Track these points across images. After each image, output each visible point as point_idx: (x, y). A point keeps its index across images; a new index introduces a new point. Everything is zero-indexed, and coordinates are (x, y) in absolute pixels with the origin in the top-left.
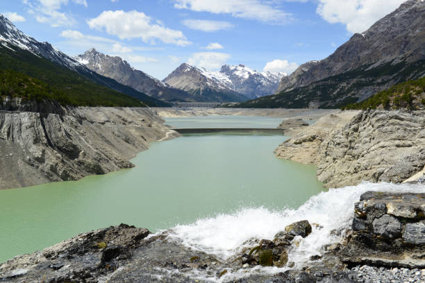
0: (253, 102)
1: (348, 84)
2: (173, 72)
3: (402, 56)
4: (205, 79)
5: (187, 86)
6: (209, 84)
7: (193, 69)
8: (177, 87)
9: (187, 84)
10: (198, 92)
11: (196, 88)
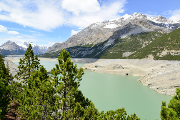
0: (42, 55)
1: (77, 50)
2: (5, 44)
3: (91, 42)
4: (19, 47)
5: (11, 49)
6: (20, 48)
7: (14, 43)
8: (7, 49)
9: (11, 48)
10: (16, 51)
11: (15, 50)
